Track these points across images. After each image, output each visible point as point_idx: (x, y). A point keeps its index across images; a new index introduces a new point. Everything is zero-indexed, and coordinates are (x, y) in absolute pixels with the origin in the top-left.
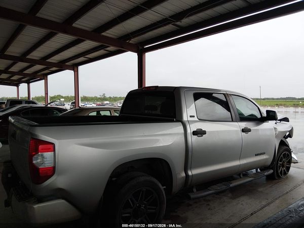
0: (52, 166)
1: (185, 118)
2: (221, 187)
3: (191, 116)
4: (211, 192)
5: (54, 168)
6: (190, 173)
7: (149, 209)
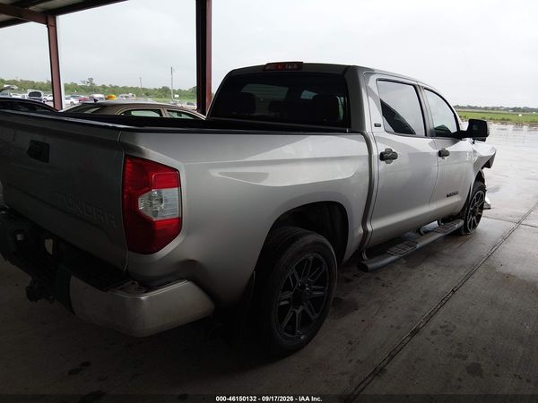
0: (177, 216)
1: (368, 128)
2: (406, 250)
3: (376, 125)
4: (392, 258)
5: (180, 220)
6: (369, 228)
7: (315, 290)
